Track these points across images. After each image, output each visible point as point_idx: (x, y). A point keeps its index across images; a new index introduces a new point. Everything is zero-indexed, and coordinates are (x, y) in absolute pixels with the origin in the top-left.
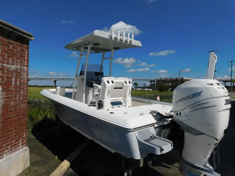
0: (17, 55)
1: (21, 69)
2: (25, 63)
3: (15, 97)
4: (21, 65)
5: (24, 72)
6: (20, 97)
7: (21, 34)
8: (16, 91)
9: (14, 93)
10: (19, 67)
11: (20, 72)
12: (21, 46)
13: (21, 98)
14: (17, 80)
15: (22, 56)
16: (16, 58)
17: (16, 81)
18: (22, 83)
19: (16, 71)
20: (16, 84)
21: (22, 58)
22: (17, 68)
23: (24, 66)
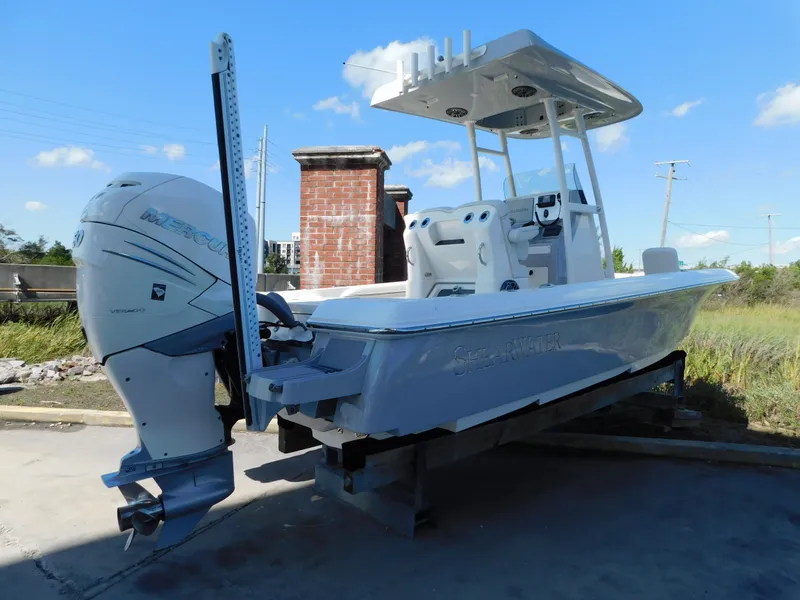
0: (346, 196)
1: (357, 219)
2: (365, 207)
3: (345, 272)
4: (356, 213)
5: (363, 224)
6: (355, 272)
7: (346, 157)
8: (345, 261)
9: (341, 264)
10: (352, 217)
11: (355, 226)
12: (355, 178)
13: (358, 275)
14: (348, 241)
15: (358, 196)
16: (346, 202)
17: (345, 242)
18: (360, 247)
19: (345, 225)
20: (345, 248)
21: (360, 200)
22: (348, 220)
23: (363, 213)
